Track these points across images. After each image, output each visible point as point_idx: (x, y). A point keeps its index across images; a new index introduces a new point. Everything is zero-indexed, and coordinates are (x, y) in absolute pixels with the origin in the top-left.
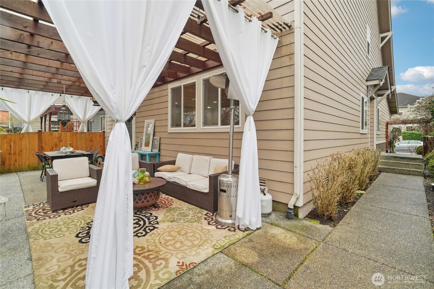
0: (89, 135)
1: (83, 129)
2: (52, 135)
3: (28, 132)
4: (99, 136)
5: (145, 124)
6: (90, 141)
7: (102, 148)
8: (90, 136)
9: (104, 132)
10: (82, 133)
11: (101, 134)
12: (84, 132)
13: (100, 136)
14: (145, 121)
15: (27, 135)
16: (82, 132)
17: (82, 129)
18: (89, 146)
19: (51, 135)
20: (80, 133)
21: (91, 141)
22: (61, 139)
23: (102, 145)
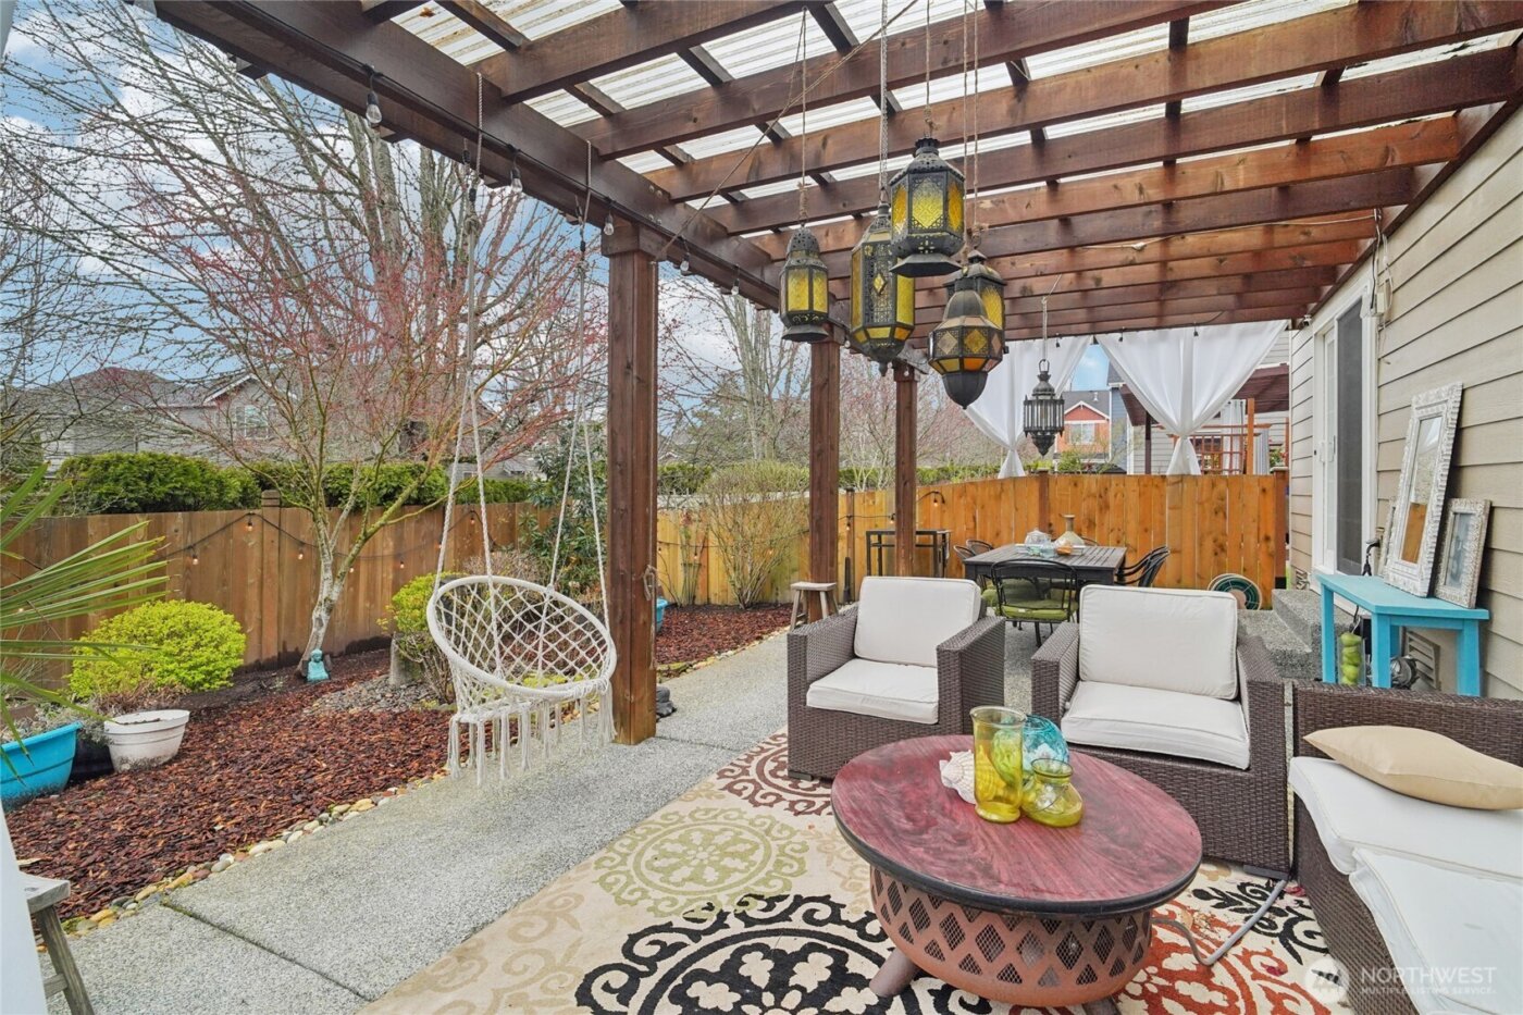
0: (1214, 485)
1: (1186, 464)
2: (1080, 485)
4: (1257, 490)
6: (1216, 513)
7: (1272, 544)
8: (1215, 490)
9: (1283, 475)
10: (1182, 478)
11: (1268, 485)
12: (1193, 473)
13: (1264, 490)
16: (1182, 476)
17: (1181, 463)
18: (1211, 533)
19: (1076, 485)
20: (1176, 480)
21: (1219, 511)
23: (1272, 534)
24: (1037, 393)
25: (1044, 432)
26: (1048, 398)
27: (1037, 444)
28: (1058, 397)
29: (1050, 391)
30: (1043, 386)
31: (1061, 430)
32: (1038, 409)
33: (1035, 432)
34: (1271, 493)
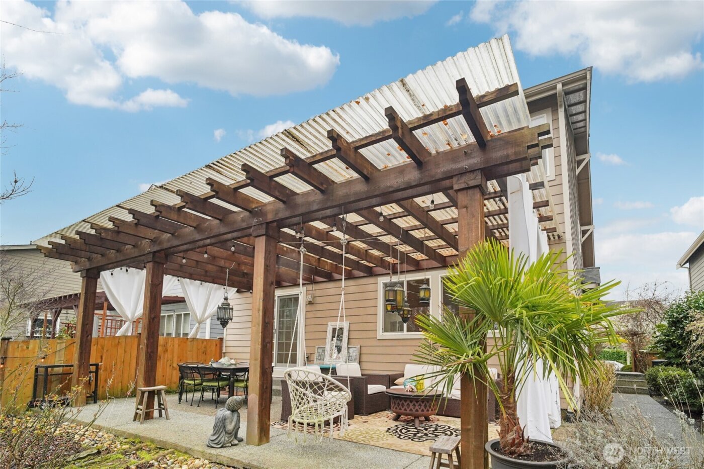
3: (126, 335)
4: (214, 345)
5: (328, 328)
6: (203, 353)
8: (204, 344)
9: (221, 339)
11: (218, 343)
12: (197, 338)
13: (216, 345)
14: (329, 323)
15: (124, 340)
18: (201, 360)
22: (166, 349)
24: (223, 304)
25: (225, 320)
26: (227, 307)
27: (221, 324)
28: (231, 307)
29: (228, 304)
30: (225, 302)
31: (231, 319)
32: (223, 311)
33: (221, 319)
34: (218, 345)
